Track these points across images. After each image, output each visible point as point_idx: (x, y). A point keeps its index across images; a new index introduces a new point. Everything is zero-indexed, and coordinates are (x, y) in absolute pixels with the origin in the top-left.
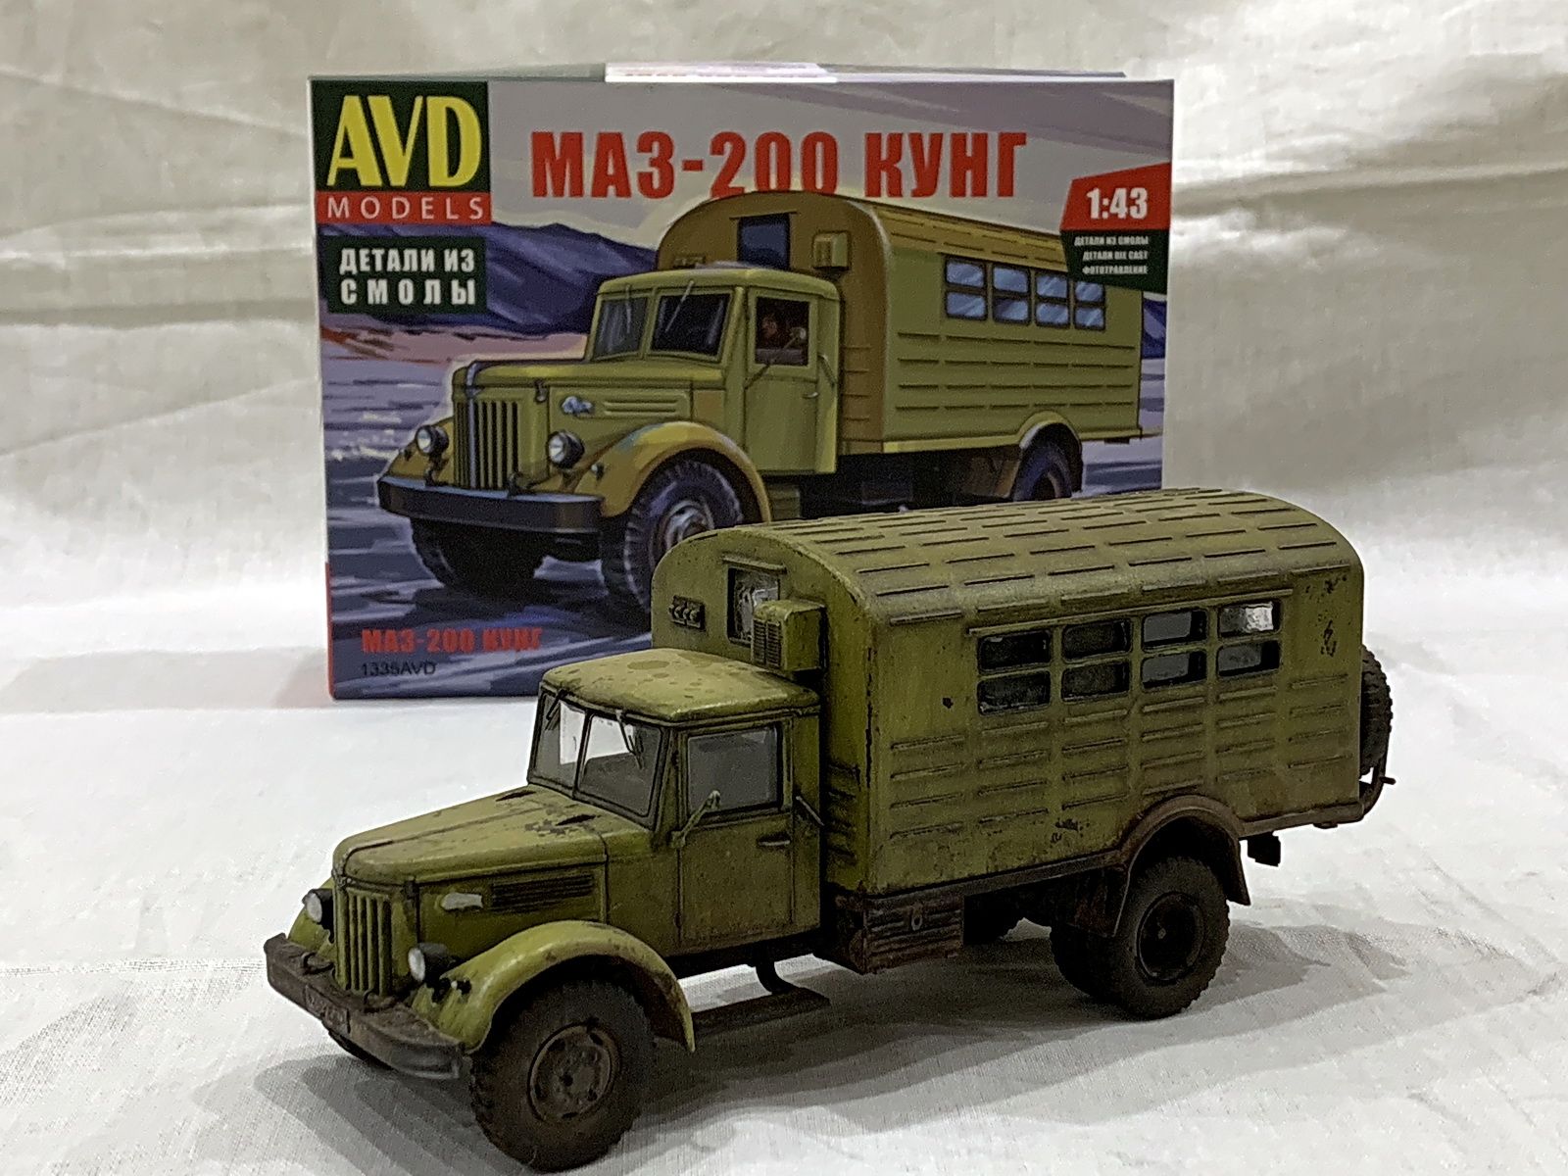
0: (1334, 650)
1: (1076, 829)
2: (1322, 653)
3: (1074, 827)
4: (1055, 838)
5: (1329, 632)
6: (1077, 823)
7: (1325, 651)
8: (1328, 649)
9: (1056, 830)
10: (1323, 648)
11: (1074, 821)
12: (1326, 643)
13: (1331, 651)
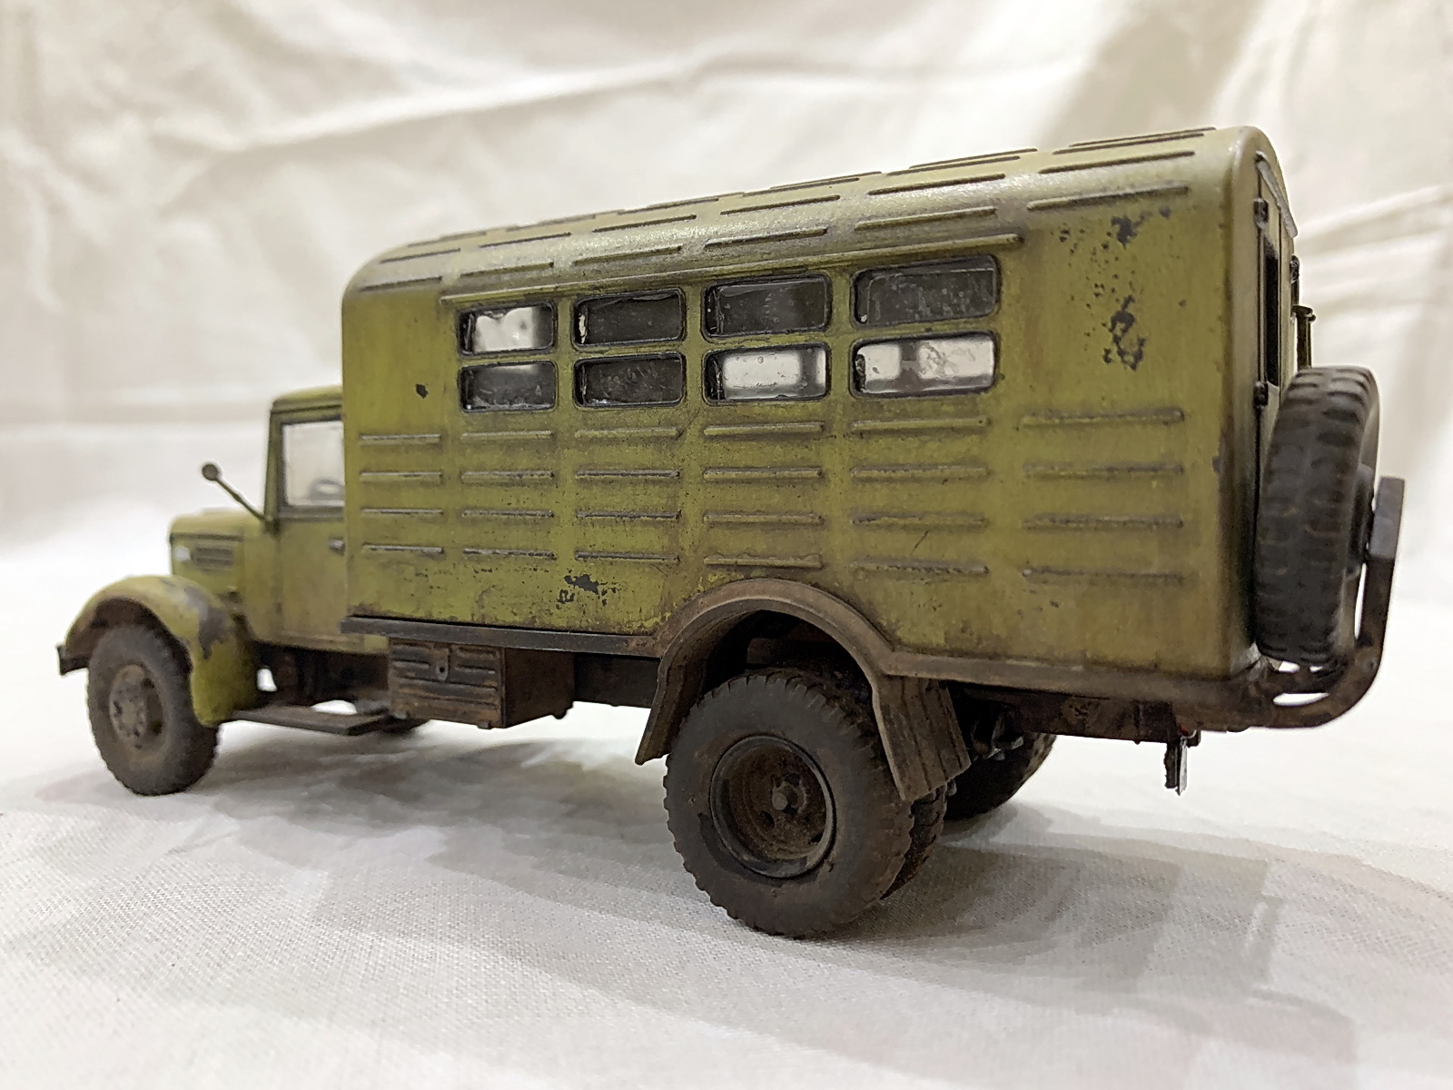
0: (1139, 356)
1: (596, 592)
2: (1107, 360)
3: (592, 587)
4: (564, 598)
5: (1124, 318)
6: (597, 583)
7: (1114, 355)
8: (1121, 353)
9: (566, 587)
10: (1108, 352)
11: (593, 580)
12: (1117, 340)
13: (1130, 359)
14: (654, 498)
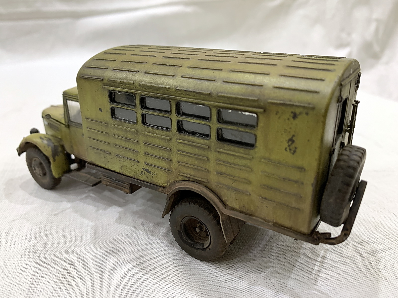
0: (295, 152)
1: (150, 174)
2: (286, 150)
3: (150, 172)
4: (142, 173)
5: (291, 140)
9: (143, 170)
11: (149, 170)
12: (289, 146)
13: (292, 151)
14: (164, 154)
